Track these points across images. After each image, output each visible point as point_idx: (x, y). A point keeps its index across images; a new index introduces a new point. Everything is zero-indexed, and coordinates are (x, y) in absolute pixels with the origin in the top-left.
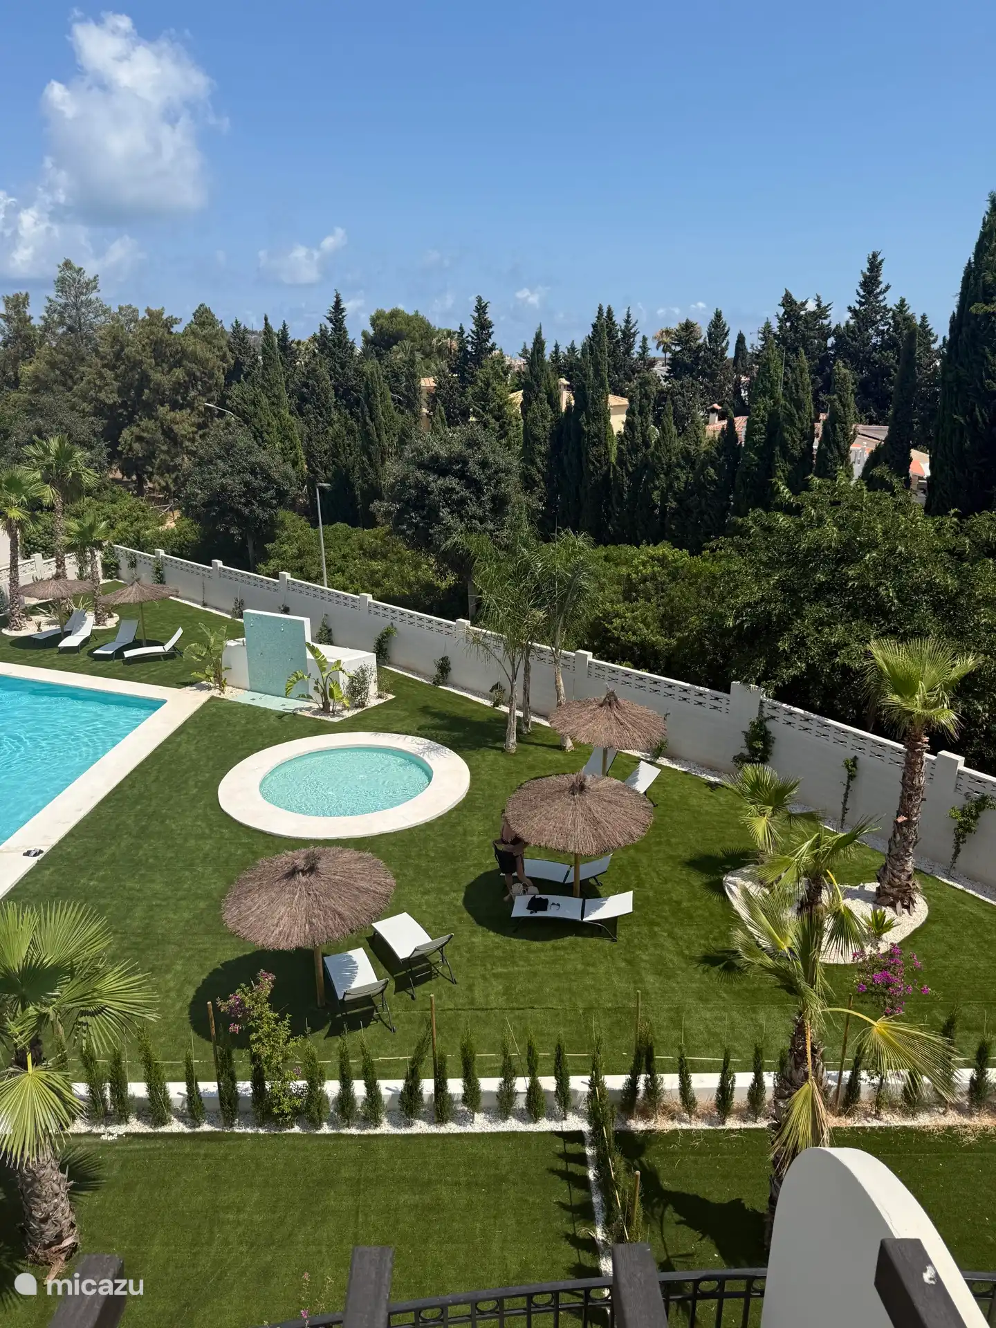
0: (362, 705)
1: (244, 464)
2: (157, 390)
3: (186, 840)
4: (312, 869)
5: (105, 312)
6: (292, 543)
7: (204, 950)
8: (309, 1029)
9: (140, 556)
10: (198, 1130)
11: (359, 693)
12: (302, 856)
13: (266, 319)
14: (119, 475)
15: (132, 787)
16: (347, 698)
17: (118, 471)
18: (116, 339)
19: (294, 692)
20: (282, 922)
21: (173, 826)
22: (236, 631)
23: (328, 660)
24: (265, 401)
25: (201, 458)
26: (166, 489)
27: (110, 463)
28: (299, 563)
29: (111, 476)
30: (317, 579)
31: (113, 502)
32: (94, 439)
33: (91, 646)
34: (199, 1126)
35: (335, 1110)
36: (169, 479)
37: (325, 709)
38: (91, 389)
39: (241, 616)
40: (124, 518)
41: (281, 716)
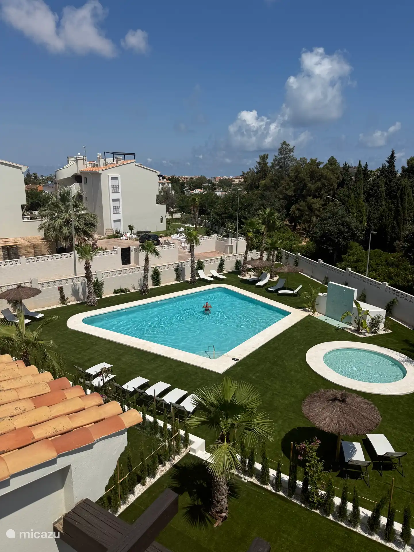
0: (375, 332)
1: (340, 221)
2: (309, 190)
3: (291, 371)
4: (343, 401)
5: (294, 160)
6: (354, 256)
7: (291, 419)
8: (331, 470)
9: (291, 254)
10: (278, 493)
11: (375, 327)
12: (340, 393)
13: (360, 162)
14: (288, 223)
15: (274, 344)
16: (369, 328)
17: (288, 221)
18: (297, 171)
19: (344, 320)
20: (327, 419)
21: (287, 364)
22: (324, 290)
23: (363, 309)
24: (353, 196)
25: (322, 218)
26: (305, 229)
27: (285, 218)
28: (355, 265)
29: (284, 223)
30: (363, 272)
31: (284, 233)
32: (281, 208)
33: (267, 286)
34: (278, 491)
35: (337, 511)
36: (306, 225)
37: (357, 331)
38: (284, 189)
39: (327, 283)
40: (287, 239)
41: (337, 329)
